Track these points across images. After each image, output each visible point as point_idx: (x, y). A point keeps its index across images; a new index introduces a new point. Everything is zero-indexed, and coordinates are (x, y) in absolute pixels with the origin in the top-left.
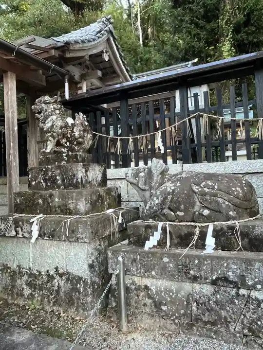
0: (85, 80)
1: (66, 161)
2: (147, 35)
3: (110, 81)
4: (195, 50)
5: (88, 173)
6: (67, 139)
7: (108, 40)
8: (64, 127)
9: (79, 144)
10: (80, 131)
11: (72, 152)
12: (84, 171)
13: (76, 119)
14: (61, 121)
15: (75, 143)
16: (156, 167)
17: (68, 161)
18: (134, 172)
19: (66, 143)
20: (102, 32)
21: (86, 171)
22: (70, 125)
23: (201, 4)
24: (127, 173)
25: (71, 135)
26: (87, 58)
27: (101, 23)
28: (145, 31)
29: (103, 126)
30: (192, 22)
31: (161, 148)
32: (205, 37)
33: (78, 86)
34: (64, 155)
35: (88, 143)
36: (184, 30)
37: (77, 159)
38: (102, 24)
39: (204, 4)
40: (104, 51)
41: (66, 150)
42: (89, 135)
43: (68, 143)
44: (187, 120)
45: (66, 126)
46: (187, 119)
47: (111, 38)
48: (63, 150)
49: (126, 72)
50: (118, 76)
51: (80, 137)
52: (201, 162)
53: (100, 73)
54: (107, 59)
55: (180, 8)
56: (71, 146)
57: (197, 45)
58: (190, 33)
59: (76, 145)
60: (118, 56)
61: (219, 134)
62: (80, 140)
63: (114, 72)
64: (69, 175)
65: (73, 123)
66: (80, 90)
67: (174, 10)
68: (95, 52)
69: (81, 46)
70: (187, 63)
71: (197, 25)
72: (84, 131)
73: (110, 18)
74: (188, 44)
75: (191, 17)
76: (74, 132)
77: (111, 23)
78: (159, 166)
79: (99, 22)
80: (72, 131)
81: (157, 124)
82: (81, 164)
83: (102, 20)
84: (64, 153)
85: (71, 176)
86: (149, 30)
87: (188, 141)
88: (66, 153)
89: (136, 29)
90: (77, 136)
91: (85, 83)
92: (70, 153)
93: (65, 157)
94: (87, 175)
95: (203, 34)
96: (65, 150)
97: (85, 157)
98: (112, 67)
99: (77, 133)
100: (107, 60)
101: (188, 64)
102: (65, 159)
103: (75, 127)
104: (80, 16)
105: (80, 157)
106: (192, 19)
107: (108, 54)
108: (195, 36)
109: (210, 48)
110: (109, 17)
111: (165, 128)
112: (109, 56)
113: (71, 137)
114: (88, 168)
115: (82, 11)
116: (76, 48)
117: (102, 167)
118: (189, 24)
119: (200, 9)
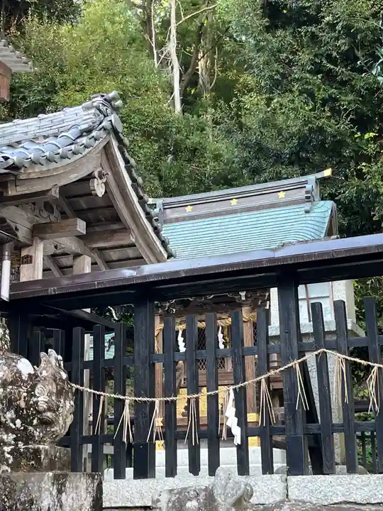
0: (42, 239)
1: (8, 465)
2: (196, 74)
3: (106, 240)
4: (326, 138)
5: (64, 496)
6: (16, 412)
7: (107, 148)
8: (12, 383)
9: (45, 423)
10: (50, 394)
11: (26, 443)
12: (55, 492)
13: (42, 365)
14: (6, 368)
15: (35, 422)
16: (225, 487)
17: (15, 466)
18: (173, 499)
19: (13, 421)
20: (94, 134)
21: (60, 492)
22: (25, 377)
23: (339, 27)
24: (158, 501)
25: (27, 402)
26: (55, 193)
27: (93, 111)
28: (187, 64)
29: (87, 365)
30: (317, 69)
31: (234, 432)
32: (353, 106)
33: (24, 253)
34: (7, 449)
35: (65, 423)
36: (296, 86)
37: (38, 460)
38: (94, 114)
39: (347, 28)
40: (96, 174)
41: (12, 436)
42: (67, 403)
43: (18, 422)
44: (297, 365)
45: (17, 380)
46: (295, 364)
47: (115, 144)
48: (5, 437)
49: (146, 221)
50: (126, 229)
51: (49, 409)
52: (331, 471)
53: (81, 226)
54: (100, 190)
55: (284, 29)
56: (26, 429)
57: (331, 127)
58: (311, 95)
59: (35, 427)
60: (129, 182)
61: (374, 403)
62: (49, 414)
63: (117, 219)
64: (19, 499)
65: (33, 372)
66: (27, 263)
67: (269, 36)
68: (74, 177)
69: (44, 168)
70: (303, 179)
71: (329, 77)
72: (60, 393)
73: (114, 99)
74: (306, 123)
75: (316, 56)
76: (35, 396)
77: (116, 109)
78: (231, 485)
79: (88, 108)
80: (31, 394)
81: (221, 340)
82: (51, 474)
83: (95, 104)
84: (6, 444)
85: (23, 504)
86: (201, 64)
87: (300, 418)
88: (10, 445)
89: (165, 63)
90: (42, 406)
91: (41, 246)
92: (21, 445)
93: (8, 456)
94: (60, 501)
95: (347, 99)
96: (10, 438)
97: (55, 457)
98: (111, 206)
99: (42, 398)
100: (100, 196)
101: (306, 182)
102: (7, 460)
103: (39, 386)
104: (13, 30)
105: (46, 455)
106: (317, 60)
107: (104, 180)
108: (324, 102)
109: (366, 136)
110: (111, 95)
111: (244, 381)
112: (106, 184)
113: (28, 406)
114: (63, 485)
115: (20, 17)
116: (32, 176)
117: (93, 482)
118: (309, 72)
119: (337, 39)
